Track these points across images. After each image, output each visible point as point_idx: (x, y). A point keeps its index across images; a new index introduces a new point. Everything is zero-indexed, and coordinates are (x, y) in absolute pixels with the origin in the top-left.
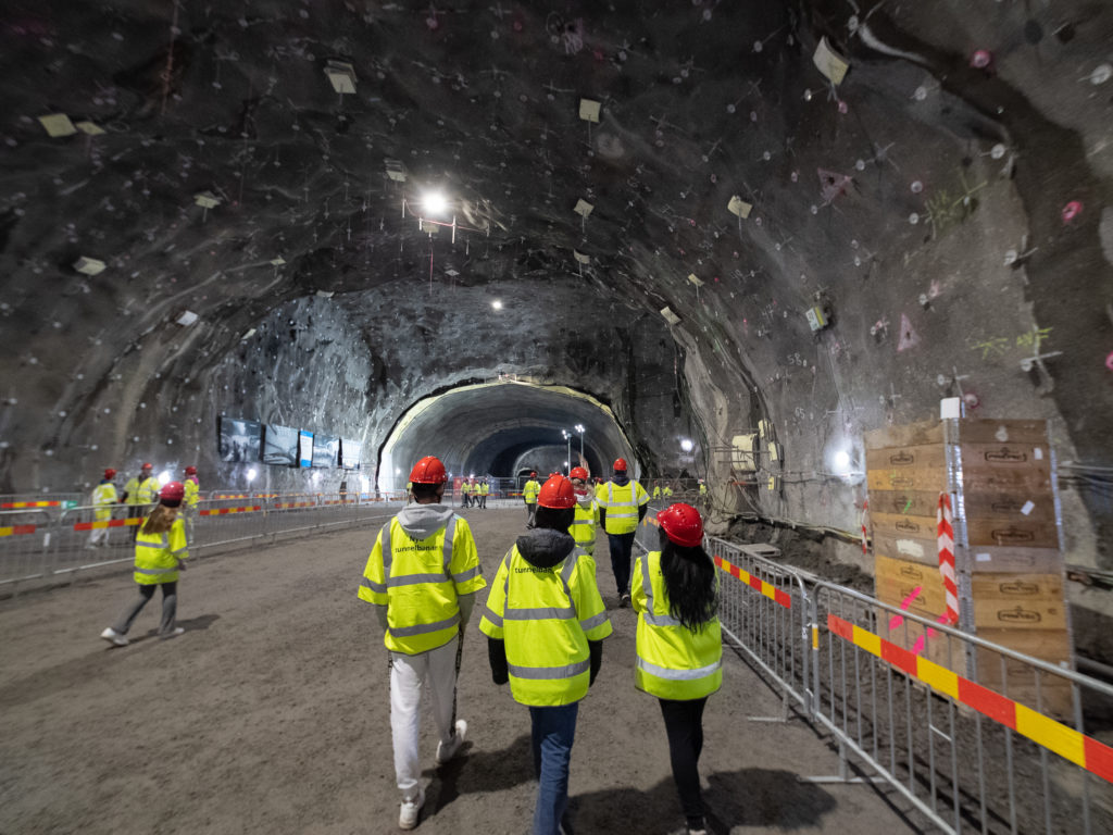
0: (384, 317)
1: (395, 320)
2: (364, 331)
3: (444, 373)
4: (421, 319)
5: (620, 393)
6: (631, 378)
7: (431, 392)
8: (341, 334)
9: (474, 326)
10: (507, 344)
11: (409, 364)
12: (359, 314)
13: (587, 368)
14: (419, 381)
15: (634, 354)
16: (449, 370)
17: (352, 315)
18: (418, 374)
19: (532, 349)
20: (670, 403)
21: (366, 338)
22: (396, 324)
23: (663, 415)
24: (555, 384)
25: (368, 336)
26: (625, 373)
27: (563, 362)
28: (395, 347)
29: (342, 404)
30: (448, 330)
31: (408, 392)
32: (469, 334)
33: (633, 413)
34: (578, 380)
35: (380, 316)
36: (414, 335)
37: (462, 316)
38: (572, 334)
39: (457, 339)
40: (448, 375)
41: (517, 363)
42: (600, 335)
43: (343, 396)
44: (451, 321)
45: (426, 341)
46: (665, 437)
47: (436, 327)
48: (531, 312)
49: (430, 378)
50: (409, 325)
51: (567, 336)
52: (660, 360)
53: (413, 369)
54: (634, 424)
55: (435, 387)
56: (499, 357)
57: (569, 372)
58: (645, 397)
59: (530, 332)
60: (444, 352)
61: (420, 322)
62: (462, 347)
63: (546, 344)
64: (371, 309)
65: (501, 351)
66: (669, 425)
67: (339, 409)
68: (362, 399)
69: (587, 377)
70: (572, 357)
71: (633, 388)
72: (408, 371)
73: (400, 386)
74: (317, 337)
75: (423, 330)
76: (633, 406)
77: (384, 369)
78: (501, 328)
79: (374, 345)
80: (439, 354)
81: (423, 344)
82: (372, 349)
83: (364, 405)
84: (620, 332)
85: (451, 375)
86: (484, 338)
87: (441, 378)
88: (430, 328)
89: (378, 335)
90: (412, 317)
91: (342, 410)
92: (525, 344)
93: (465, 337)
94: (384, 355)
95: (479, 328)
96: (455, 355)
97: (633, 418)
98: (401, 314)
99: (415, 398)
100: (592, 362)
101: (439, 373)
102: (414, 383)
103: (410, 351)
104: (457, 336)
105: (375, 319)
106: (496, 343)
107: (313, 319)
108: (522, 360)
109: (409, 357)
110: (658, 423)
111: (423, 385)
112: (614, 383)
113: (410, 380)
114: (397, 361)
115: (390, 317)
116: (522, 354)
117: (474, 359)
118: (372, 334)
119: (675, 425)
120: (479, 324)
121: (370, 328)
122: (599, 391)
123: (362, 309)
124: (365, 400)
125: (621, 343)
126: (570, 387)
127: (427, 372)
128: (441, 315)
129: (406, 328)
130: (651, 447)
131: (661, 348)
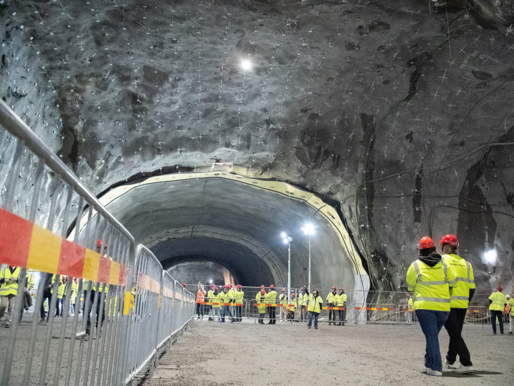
0: (92, 75)
1: (104, 80)
2: (60, 94)
3: (149, 155)
4: (135, 82)
5: (354, 192)
6: (369, 175)
7: (126, 178)
8: (35, 89)
9: (199, 96)
10: (233, 123)
11: (108, 140)
12: (60, 68)
13: (320, 160)
14: (118, 162)
15: (375, 146)
16: (156, 151)
17: (52, 68)
18: (117, 152)
19: (262, 133)
20: (410, 205)
21: (60, 103)
22: (103, 86)
23: (403, 219)
24: (273, 179)
25: (64, 100)
26: (361, 168)
27: (293, 152)
28: (95, 117)
29: (26, 179)
30: (166, 100)
31: (102, 175)
32: (189, 106)
33: (370, 215)
34: (303, 176)
35: (86, 72)
36: (121, 103)
37: (189, 80)
38: (314, 116)
39: (174, 113)
40: (153, 157)
41: (240, 148)
42: (341, 122)
43: (27, 171)
44: (173, 86)
45: (135, 111)
46: (405, 244)
47: (152, 93)
48: (275, 83)
49: (131, 159)
50: (118, 89)
51: (306, 119)
52: (402, 156)
53: (112, 146)
54: (372, 227)
55: (134, 172)
56: (220, 139)
57: (298, 164)
58: (384, 197)
59: (265, 110)
60: (153, 128)
61: (133, 87)
62: (177, 124)
63: (280, 126)
64: (78, 61)
65: (224, 132)
66: (409, 231)
67: (21, 186)
68: (46, 178)
69: (316, 171)
70: (306, 145)
71: (371, 187)
72: (106, 148)
73: (93, 167)
74: (10, 84)
75: (134, 97)
76: (370, 206)
77: (76, 144)
78: (232, 102)
79: (68, 112)
80: (147, 130)
81: (130, 116)
82: (65, 118)
83: (47, 186)
84: (366, 119)
85: (158, 158)
86: (207, 113)
87: (145, 161)
88: (144, 95)
89: (76, 98)
90: (125, 79)
91: (24, 188)
92: (255, 126)
93: (183, 111)
94: (79, 127)
95: (204, 100)
96: (166, 133)
97: (370, 221)
98: (113, 72)
99: (109, 184)
100: (327, 153)
101: (143, 154)
102: (110, 164)
103: (111, 124)
104: (175, 107)
105: (79, 77)
106: (220, 121)
107: (8, 59)
108: (247, 144)
109: (108, 132)
110: (398, 228)
111: (121, 167)
112: (347, 180)
113: (107, 161)
114: (94, 136)
115: (98, 76)
116: (248, 138)
117: (189, 139)
118: (69, 98)
119: (415, 230)
120: (205, 95)
121: (69, 89)
122: (324, 190)
123: (68, 60)
124: (50, 180)
125: (362, 133)
126: (292, 184)
127: (129, 151)
128: (162, 77)
129: (114, 92)
130: (389, 255)
131: (406, 142)
